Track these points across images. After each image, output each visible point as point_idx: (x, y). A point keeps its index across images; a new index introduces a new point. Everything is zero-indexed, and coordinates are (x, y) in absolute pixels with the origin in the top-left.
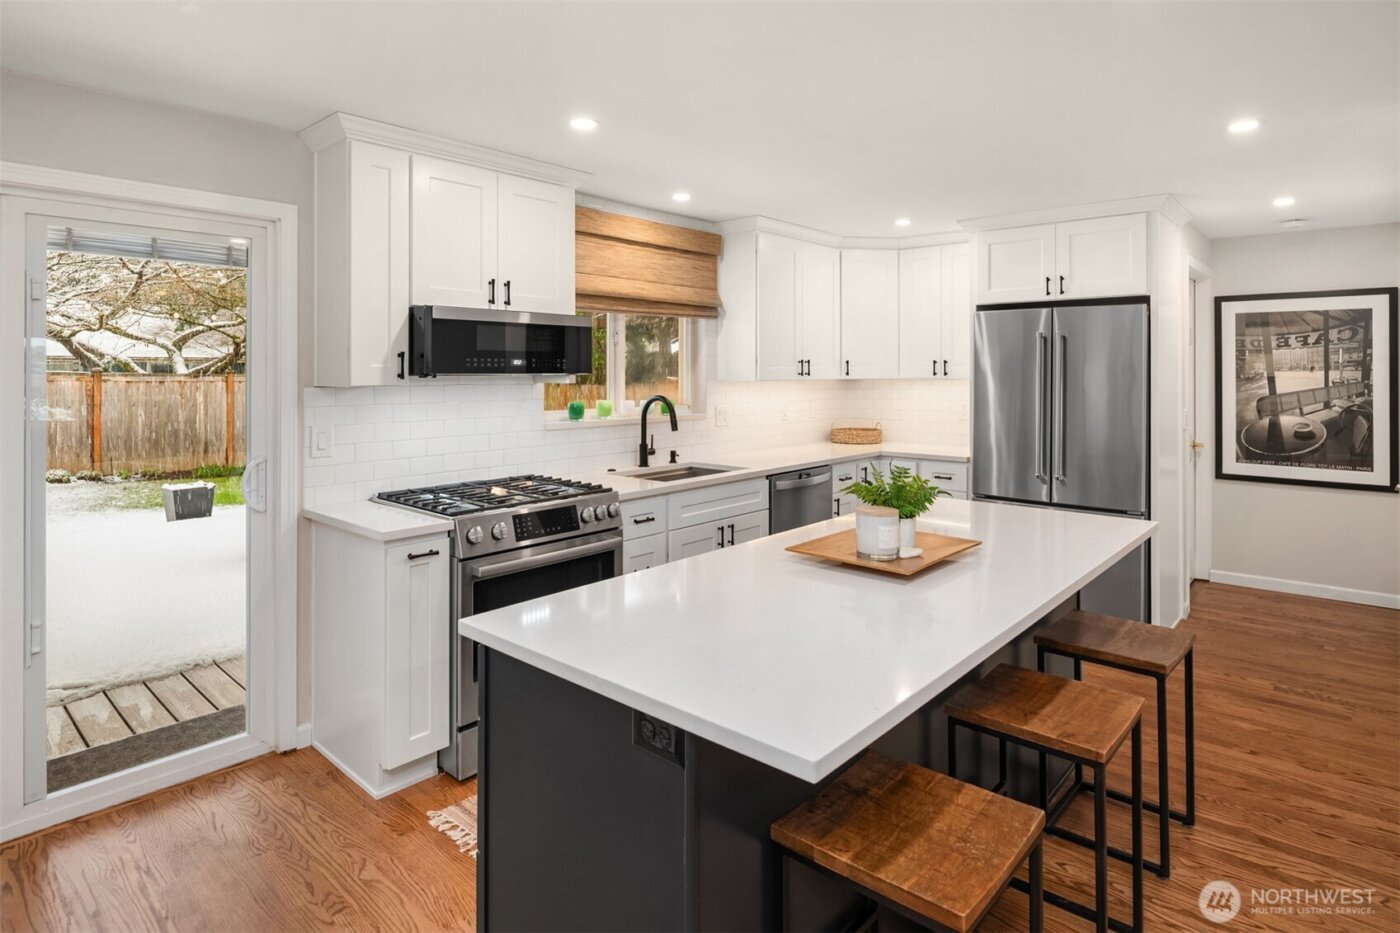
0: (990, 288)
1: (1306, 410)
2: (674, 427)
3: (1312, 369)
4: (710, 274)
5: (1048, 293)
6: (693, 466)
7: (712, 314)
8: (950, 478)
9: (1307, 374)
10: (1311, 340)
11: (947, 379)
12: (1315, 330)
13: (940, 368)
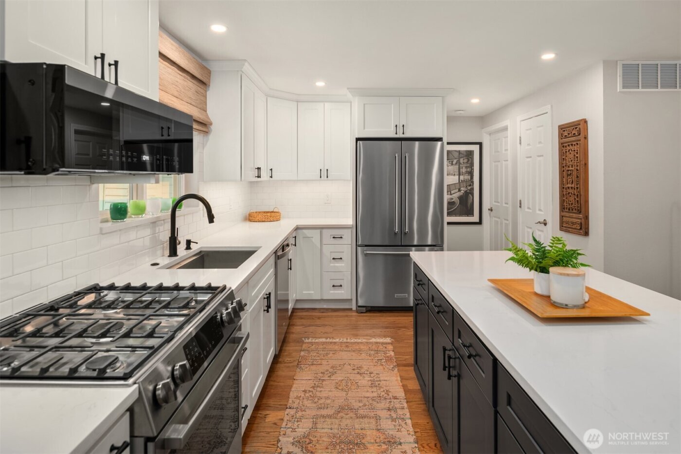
0: (364, 128)
1: (452, 192)
2: (211, 219)
3: (454, 175)
4: (202, 98)
5: (396, 134)
6: (202, 250)
7: (204, 129)
8: (341, 238)
9: (452, 177)
10: (454, 163)
11: (328, 180)
12: (456, 159)
13: (324, 173)
